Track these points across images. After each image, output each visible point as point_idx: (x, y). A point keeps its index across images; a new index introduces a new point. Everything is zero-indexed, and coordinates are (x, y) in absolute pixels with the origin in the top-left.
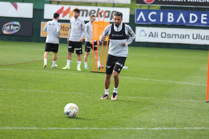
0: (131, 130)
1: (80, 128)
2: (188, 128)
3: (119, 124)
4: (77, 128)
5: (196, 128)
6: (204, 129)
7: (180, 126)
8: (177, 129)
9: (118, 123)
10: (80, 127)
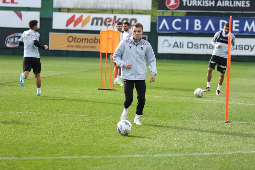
0: (128, 158)
1: (67, 157)
2: (196, 154)
3: (115, 151)
4: (64, 157)
5: (207, 154)
6: (216, 155)
7: (188, 152)
8: (184, 155)
9: (116, 149)
10: (69, 155)
